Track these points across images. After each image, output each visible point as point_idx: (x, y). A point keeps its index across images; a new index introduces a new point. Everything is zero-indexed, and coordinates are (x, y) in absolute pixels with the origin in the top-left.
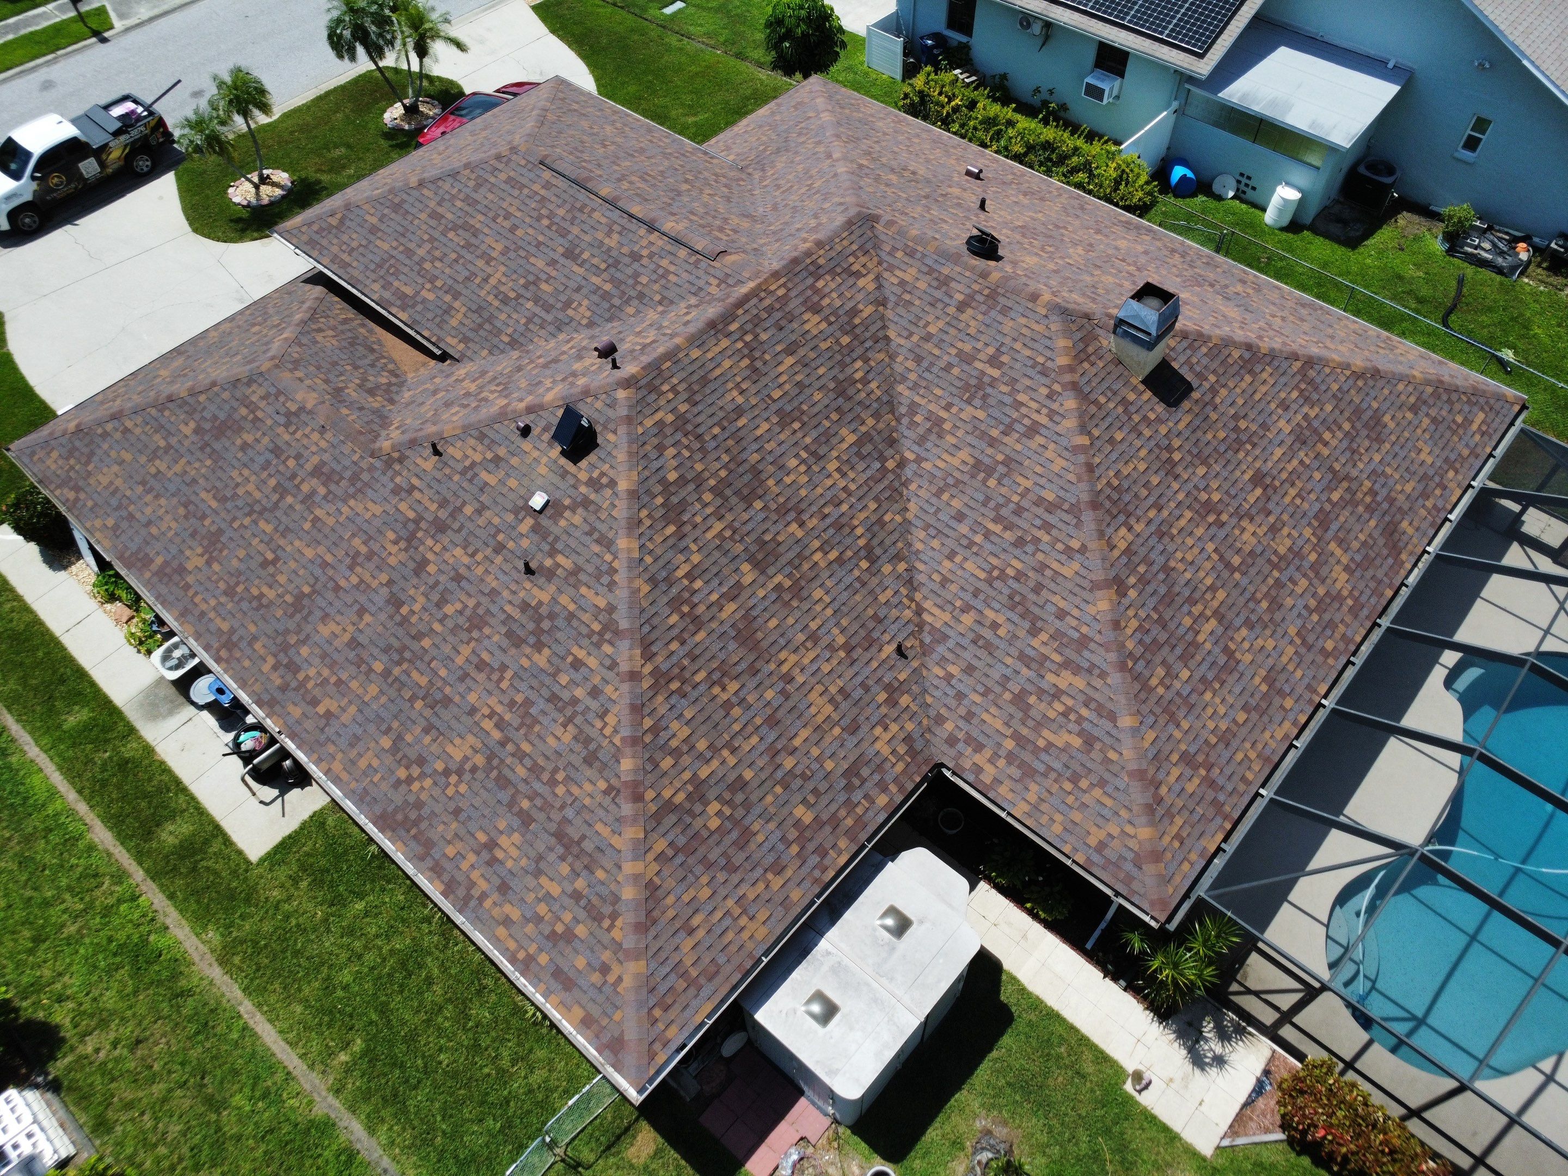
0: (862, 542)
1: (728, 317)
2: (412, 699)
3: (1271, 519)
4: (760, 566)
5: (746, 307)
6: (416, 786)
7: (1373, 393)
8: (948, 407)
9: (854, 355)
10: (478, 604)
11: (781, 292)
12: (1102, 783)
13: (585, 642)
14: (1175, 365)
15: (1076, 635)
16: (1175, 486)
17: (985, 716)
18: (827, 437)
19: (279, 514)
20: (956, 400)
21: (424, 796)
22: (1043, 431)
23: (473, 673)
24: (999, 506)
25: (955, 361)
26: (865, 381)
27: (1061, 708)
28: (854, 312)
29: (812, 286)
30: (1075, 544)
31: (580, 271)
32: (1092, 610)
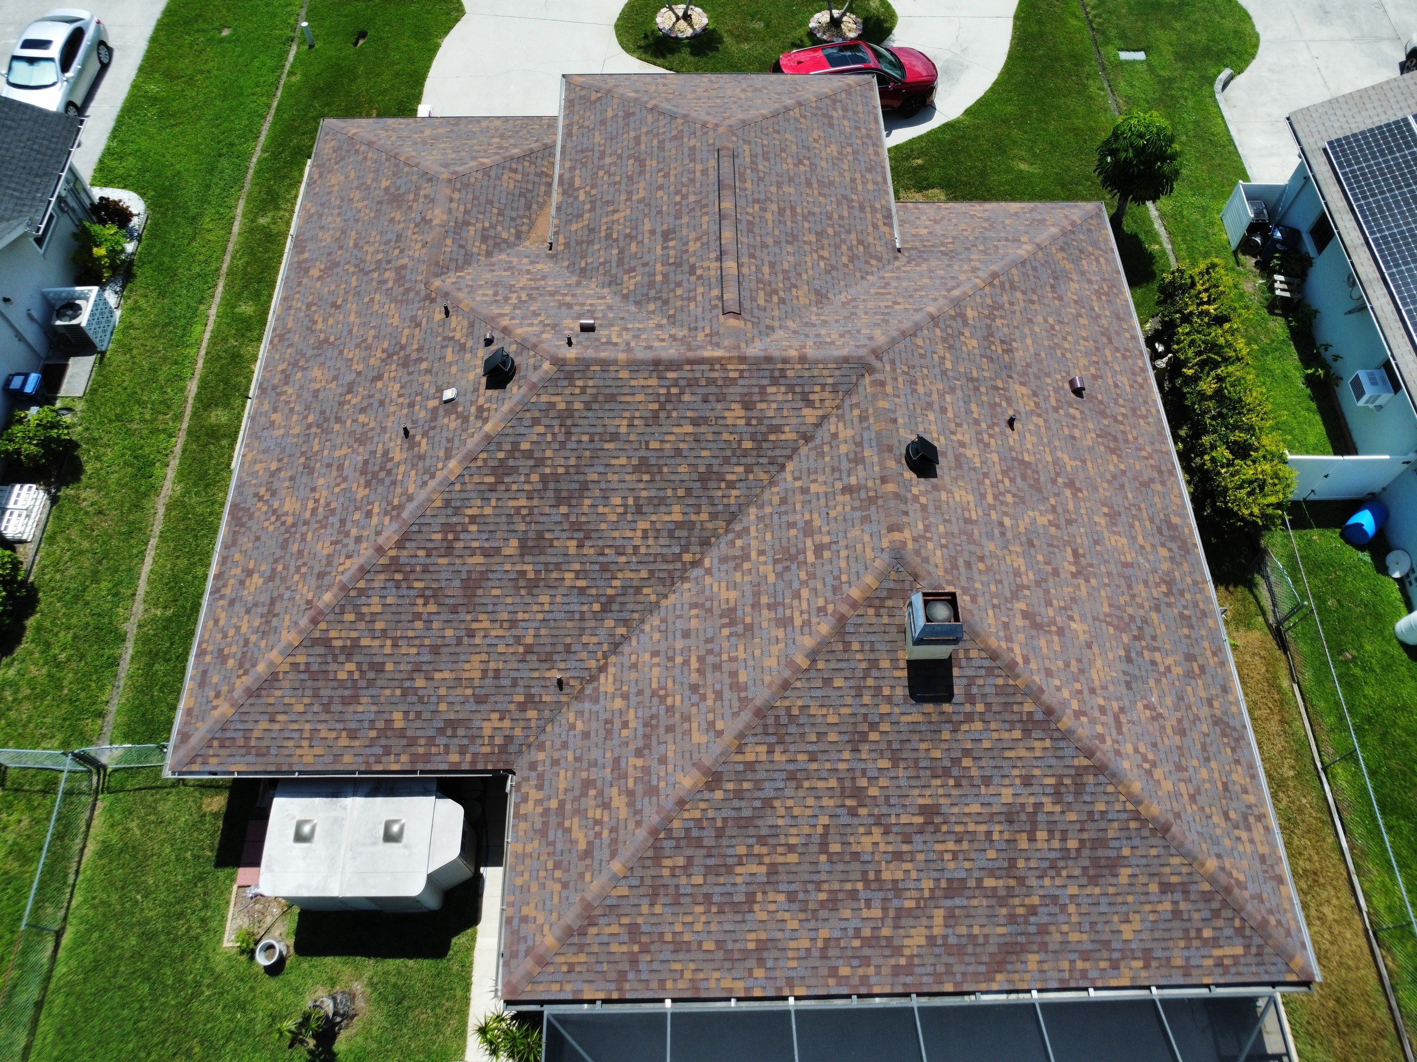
0: (610, 592)
1: (674, 365)
2: (303, 454)
3: (905, 848)
4: (524, 549)
5: (695, 367)
6: (260, 504)
7: (1136, 842)
8: (761, 553)
9: (743, 460)
10: (372, 429)
11: (733, 375)
12: (565, 885)
13: (384, 505)
14: (956, 672)
15: (655, 783)
16: (846, 755)
17: (562, 773)
18: (660, 502)
19: (365, 279)
20: (770, 553)
21: (257, 514)
22: (789, 629)
23: (334, 467)
24: (710, 652)
25: (801, 524)
26: (731, 485)
27: (598, 817)
28: (778, 429)
29: (763, 388)
30: (719, 725)
31: (659, 251)
32: (679, 776)
